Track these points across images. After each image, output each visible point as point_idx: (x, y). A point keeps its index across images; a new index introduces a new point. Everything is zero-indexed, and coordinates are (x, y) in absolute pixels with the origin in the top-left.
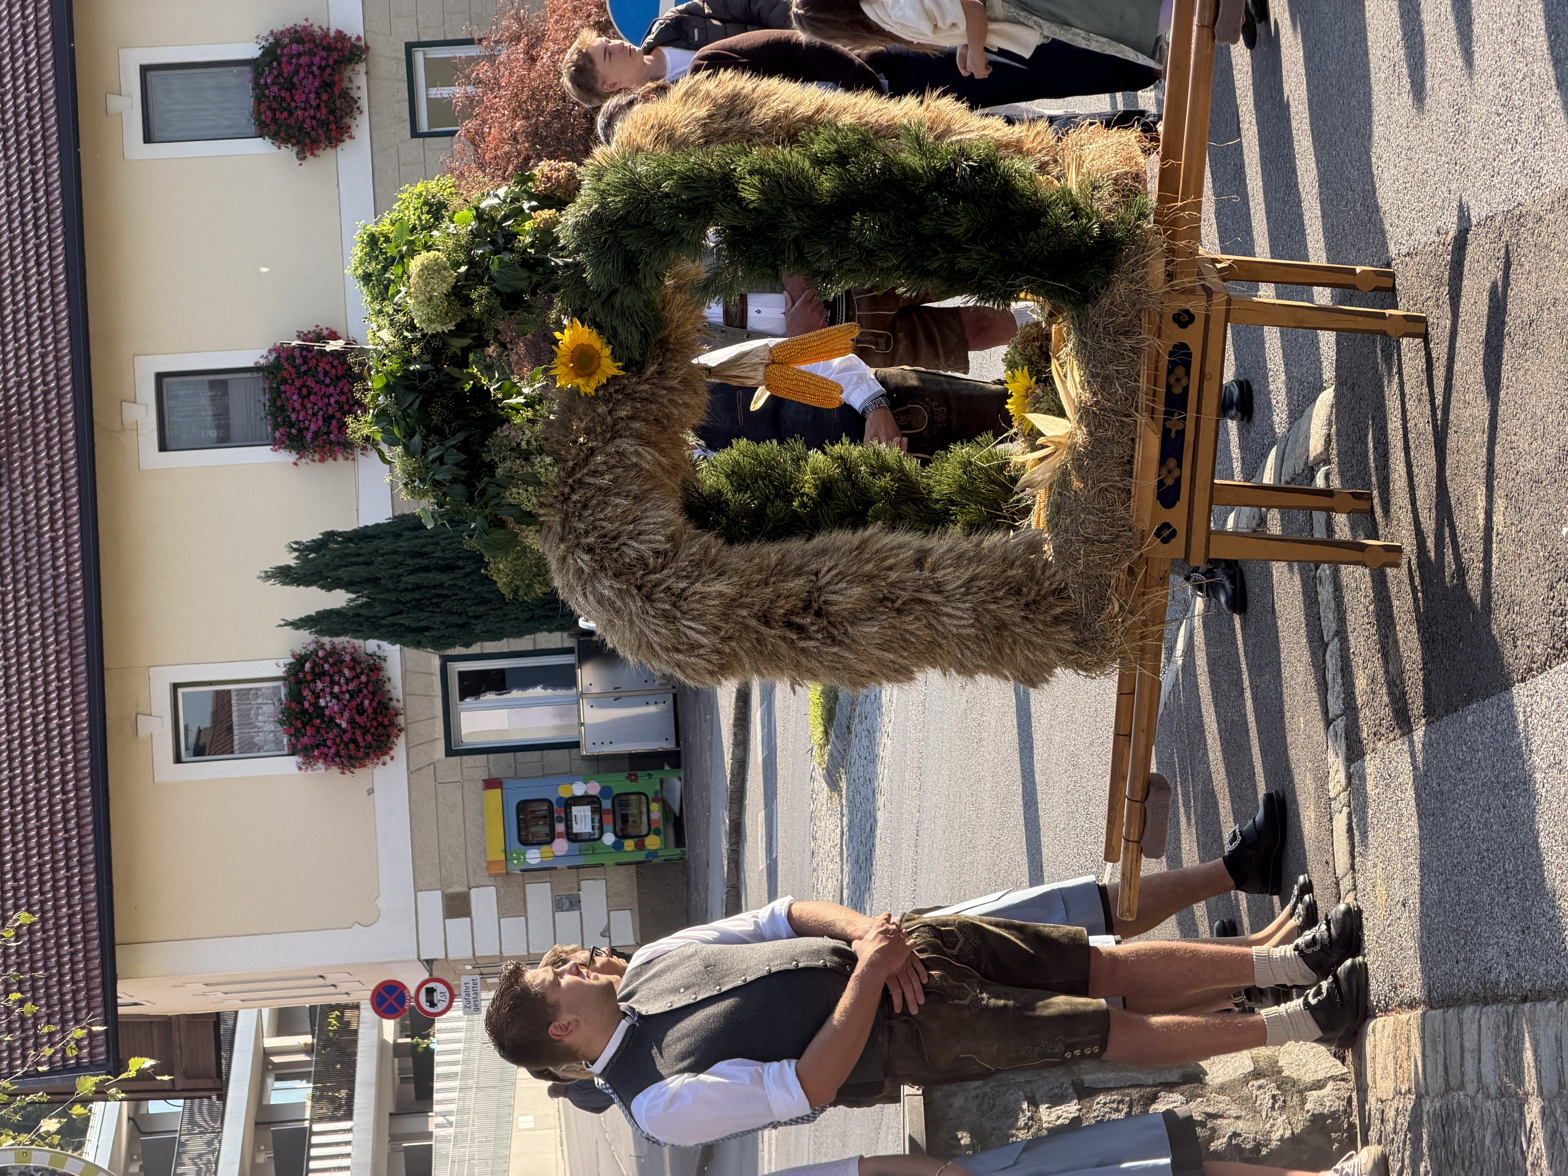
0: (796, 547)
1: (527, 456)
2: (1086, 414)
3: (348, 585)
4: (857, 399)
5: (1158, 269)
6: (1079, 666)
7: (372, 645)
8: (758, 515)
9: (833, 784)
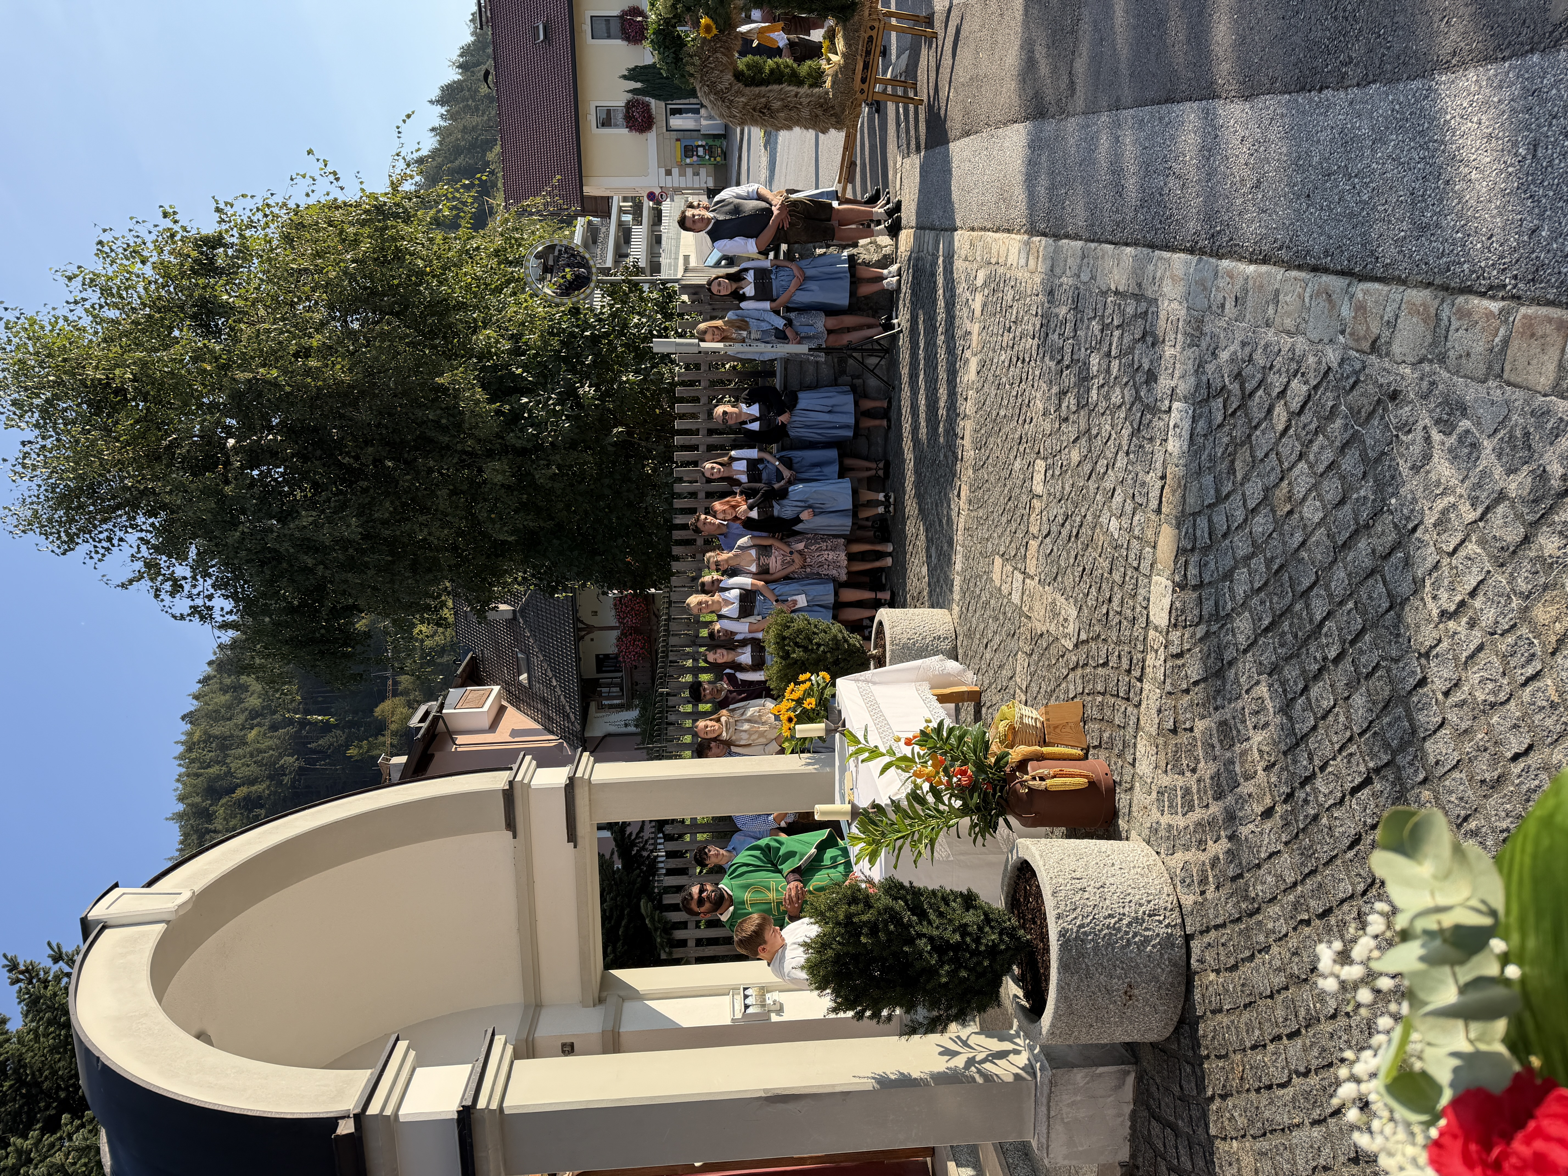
0: (763, 89)
1: (691, 56)
2: (844, 55)
3: (641, 81)
4: (781, 44)
5: (867, 13)
6: (836, 128)
7: (647, 99)
8: (753, 78)
9: (766, 149)
